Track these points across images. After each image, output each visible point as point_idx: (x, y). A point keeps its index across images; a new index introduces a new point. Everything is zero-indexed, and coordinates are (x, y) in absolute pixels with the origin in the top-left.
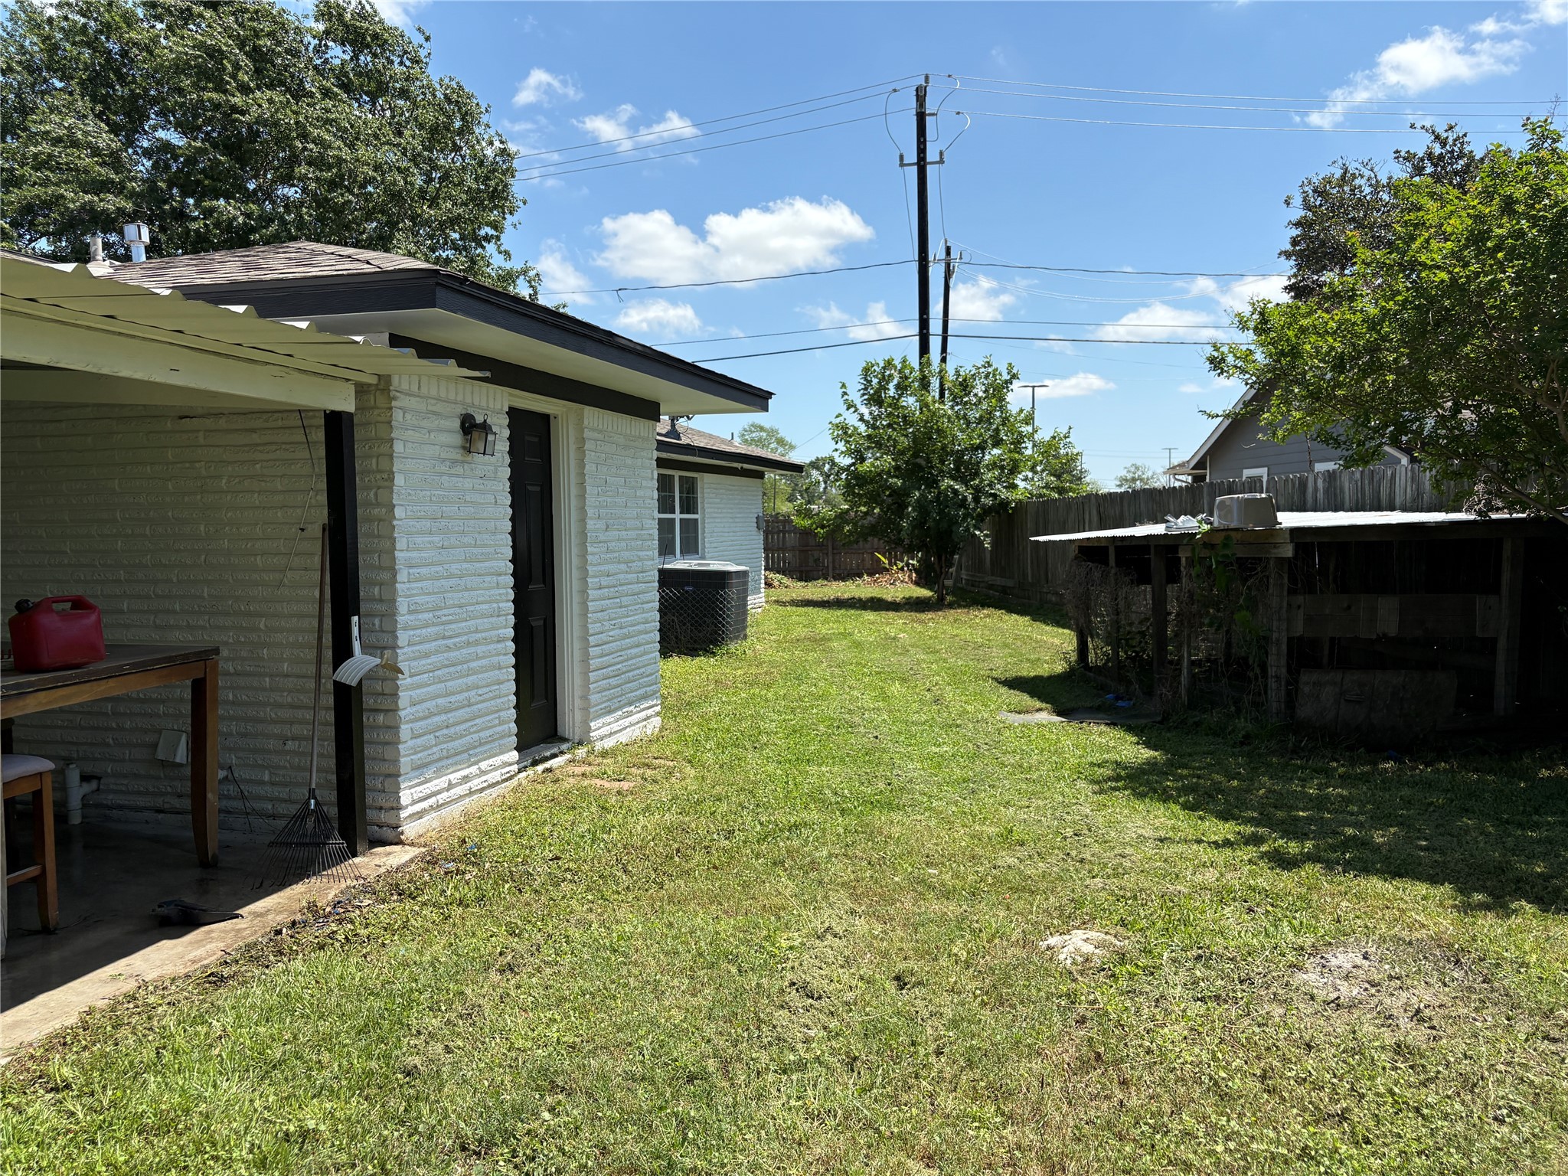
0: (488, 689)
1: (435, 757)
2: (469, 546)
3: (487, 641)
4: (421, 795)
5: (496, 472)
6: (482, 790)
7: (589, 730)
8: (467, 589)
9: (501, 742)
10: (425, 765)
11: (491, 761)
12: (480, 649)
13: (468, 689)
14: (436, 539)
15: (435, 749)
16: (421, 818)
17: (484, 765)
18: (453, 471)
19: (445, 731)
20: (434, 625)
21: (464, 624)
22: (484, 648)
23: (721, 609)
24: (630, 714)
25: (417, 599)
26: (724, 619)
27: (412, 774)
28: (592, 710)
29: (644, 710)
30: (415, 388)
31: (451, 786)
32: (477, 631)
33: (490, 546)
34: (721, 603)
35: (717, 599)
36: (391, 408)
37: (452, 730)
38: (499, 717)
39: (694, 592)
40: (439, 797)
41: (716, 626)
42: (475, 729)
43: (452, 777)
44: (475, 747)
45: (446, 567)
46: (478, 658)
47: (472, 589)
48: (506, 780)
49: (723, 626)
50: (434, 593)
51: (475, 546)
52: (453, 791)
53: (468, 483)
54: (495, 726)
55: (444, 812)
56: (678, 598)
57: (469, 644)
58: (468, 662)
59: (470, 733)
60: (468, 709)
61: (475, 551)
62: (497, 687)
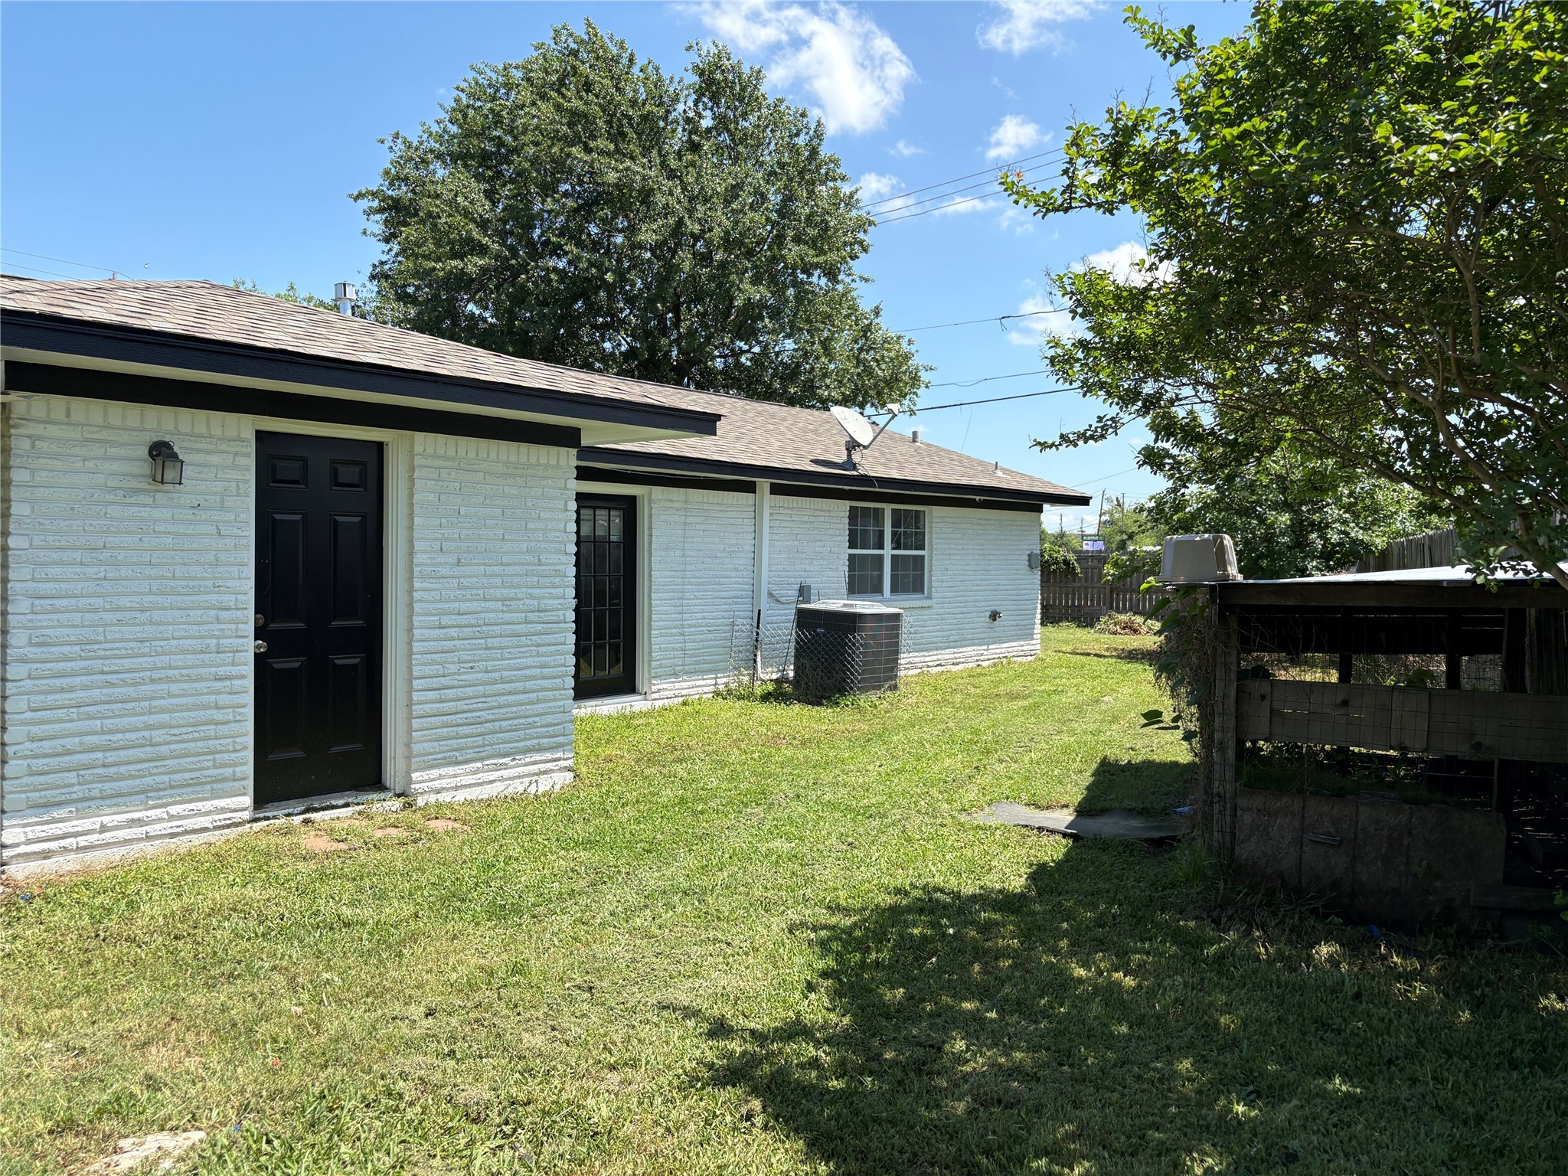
0: (191, 729)
1: (74, 796)
2: (163, 578)
3: (189, 679)
4: (44, 834)
5: (222, 502)
6: (173, 835)
7: (410, 782)
8: (152, 623)
9: (215, 786)
10: (59, 804)
11: (192, 806)
12: (175, 688)
13: (149, 727)
14: (91, 571)
15: (76, 789)
16: (45, 858)
17: (174, 810)
18: (128, 500)
19: (100, 771)
20: (81, 658)
21: (148, 659)
22: (185, 686)
23: (850, 655)
24: (505, 766)
25: (49, 632)
26: (852, 666)
27: (28, 811)
28: (414, 760)
29: (535, 763)
30: (61, 416)
31: (104, 829)
32: (170, 668)
33: (204, 579)
34: (850, 648)
35: (846, 644)
36: (10, 437)
37: (113, 770)
38: (214, 760)
39: (824, 635)
40: (79, 839)
41: (845, 674)
42: (161, 770)
43: (106, 820)
44: (160, 790)
45: (107, 599)
46: (170, 695)
47: (161, 623)
48: (228, 826)
49: (852, 674)
50: (83, 626)
51: (174, 578)
52: (108, 835)
53: (157, 513)
54: (208, 768)
55: (89, 856)
56: (809, 640)
57: (152, 681)
58: (152, 698)
59: (151, 775)
60: (148, 749)
61: (173, 583)
62: (212, 727)
